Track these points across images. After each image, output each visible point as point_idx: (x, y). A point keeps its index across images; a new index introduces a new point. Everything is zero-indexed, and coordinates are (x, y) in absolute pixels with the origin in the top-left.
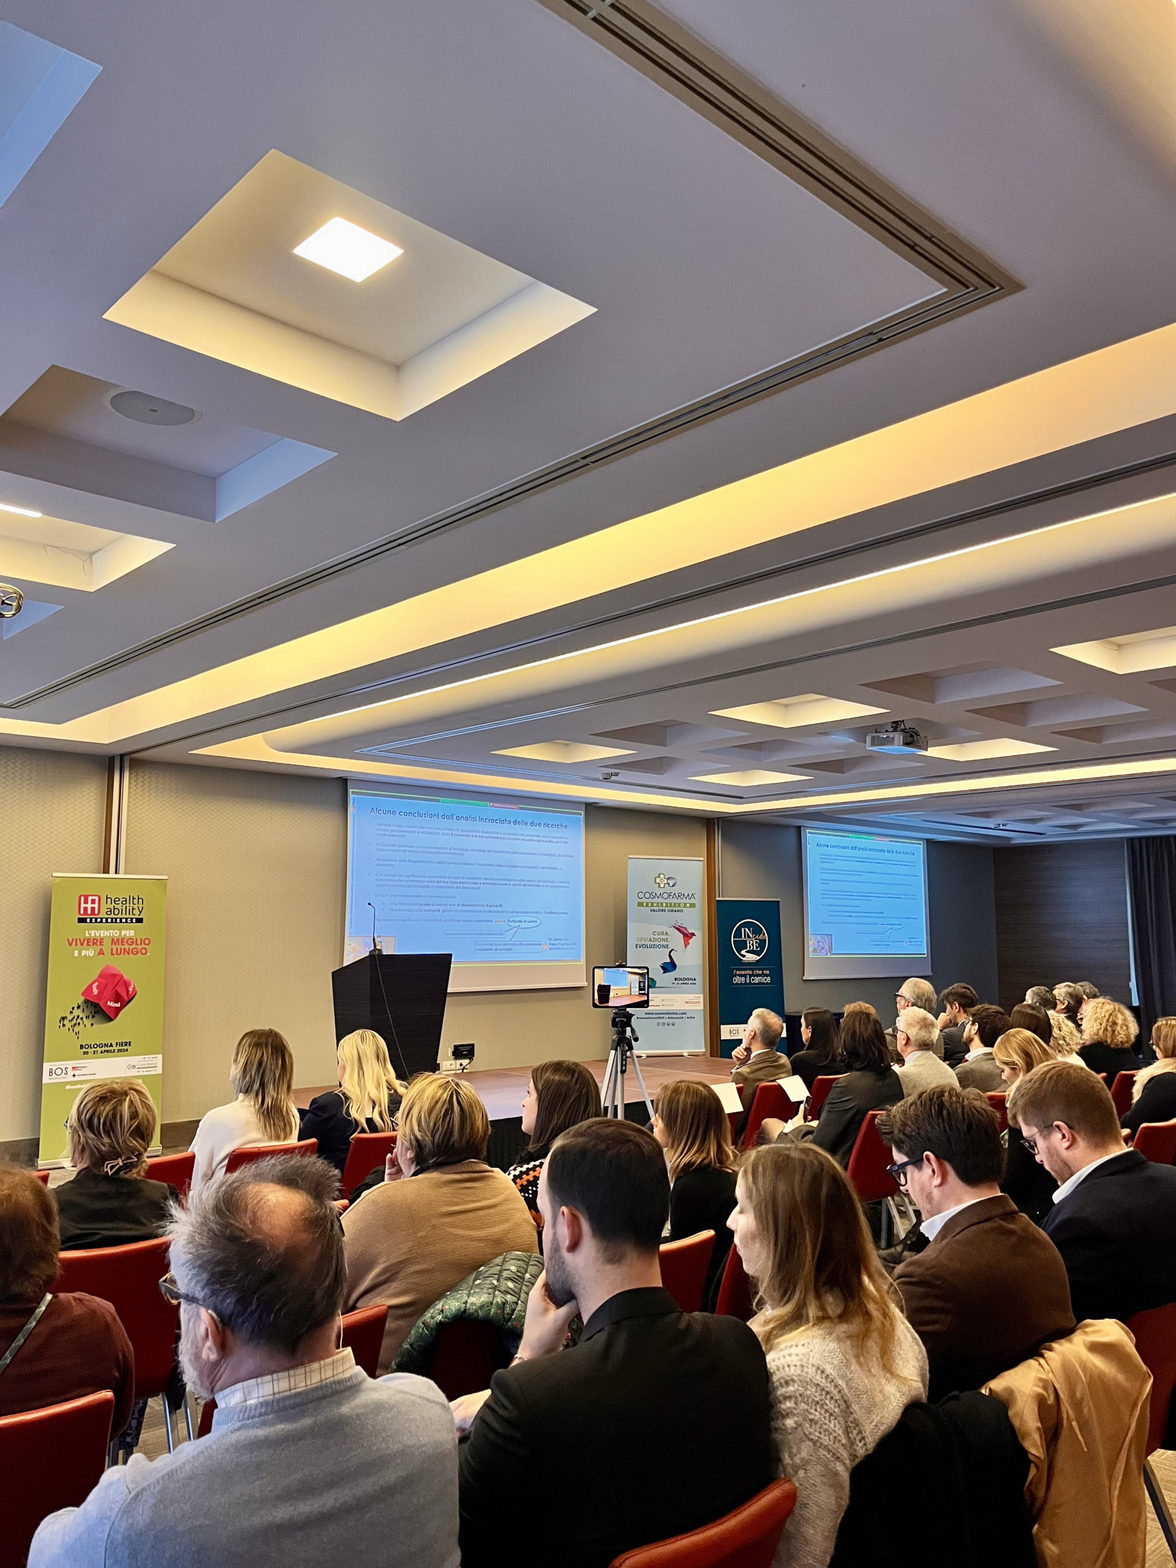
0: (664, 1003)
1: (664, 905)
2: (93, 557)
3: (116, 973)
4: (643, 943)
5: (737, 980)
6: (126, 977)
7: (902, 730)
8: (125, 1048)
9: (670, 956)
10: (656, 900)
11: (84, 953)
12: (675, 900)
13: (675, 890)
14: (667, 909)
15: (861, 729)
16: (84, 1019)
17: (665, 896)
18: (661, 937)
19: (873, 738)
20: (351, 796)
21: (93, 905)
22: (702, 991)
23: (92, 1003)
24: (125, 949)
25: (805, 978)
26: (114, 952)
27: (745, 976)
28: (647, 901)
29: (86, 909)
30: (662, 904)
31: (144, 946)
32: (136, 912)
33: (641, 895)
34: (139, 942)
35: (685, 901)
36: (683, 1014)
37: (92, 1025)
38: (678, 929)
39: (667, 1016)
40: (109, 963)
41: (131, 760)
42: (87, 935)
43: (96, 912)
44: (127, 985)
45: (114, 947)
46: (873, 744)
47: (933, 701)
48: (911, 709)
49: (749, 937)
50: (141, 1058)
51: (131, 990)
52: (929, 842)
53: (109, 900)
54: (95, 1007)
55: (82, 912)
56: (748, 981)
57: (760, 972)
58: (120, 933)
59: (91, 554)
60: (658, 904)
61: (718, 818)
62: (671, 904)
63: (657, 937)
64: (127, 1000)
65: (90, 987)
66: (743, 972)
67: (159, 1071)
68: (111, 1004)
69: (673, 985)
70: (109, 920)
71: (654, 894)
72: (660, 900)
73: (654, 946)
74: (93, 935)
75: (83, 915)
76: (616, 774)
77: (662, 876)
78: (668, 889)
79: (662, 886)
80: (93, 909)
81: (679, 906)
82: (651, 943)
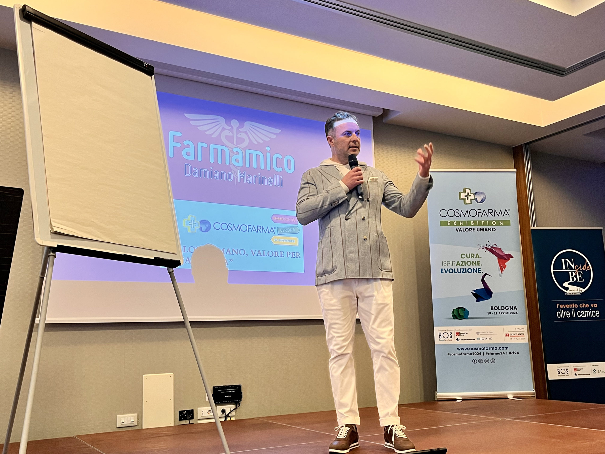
0: (479, 336)
1: (472, 223)
4: (449, 267)
5: (561, 314)
12: (485, 218)
14: (476, 227)
17: (473, 213)
18: (471, 260)
27: (570, 310)
28: (452, 219)
30: (469, 222)
33: (444, 213)
36: (503, 348)
39: (485, 351)
49: (571, 268)
56: (574, 315)
57: (587, 306)
60: (464, 222)
61: (526, 144)
62: (480, 222)
63: (466, 260)
66: (567, 306)
69: (489, 316)
71: (459, 212)
72: (467, 218)
73: (464, 271)
77: (468, 191)
78: (476, 206)
79: (468, 202)
81: (490, 224)
82: (459, 267)
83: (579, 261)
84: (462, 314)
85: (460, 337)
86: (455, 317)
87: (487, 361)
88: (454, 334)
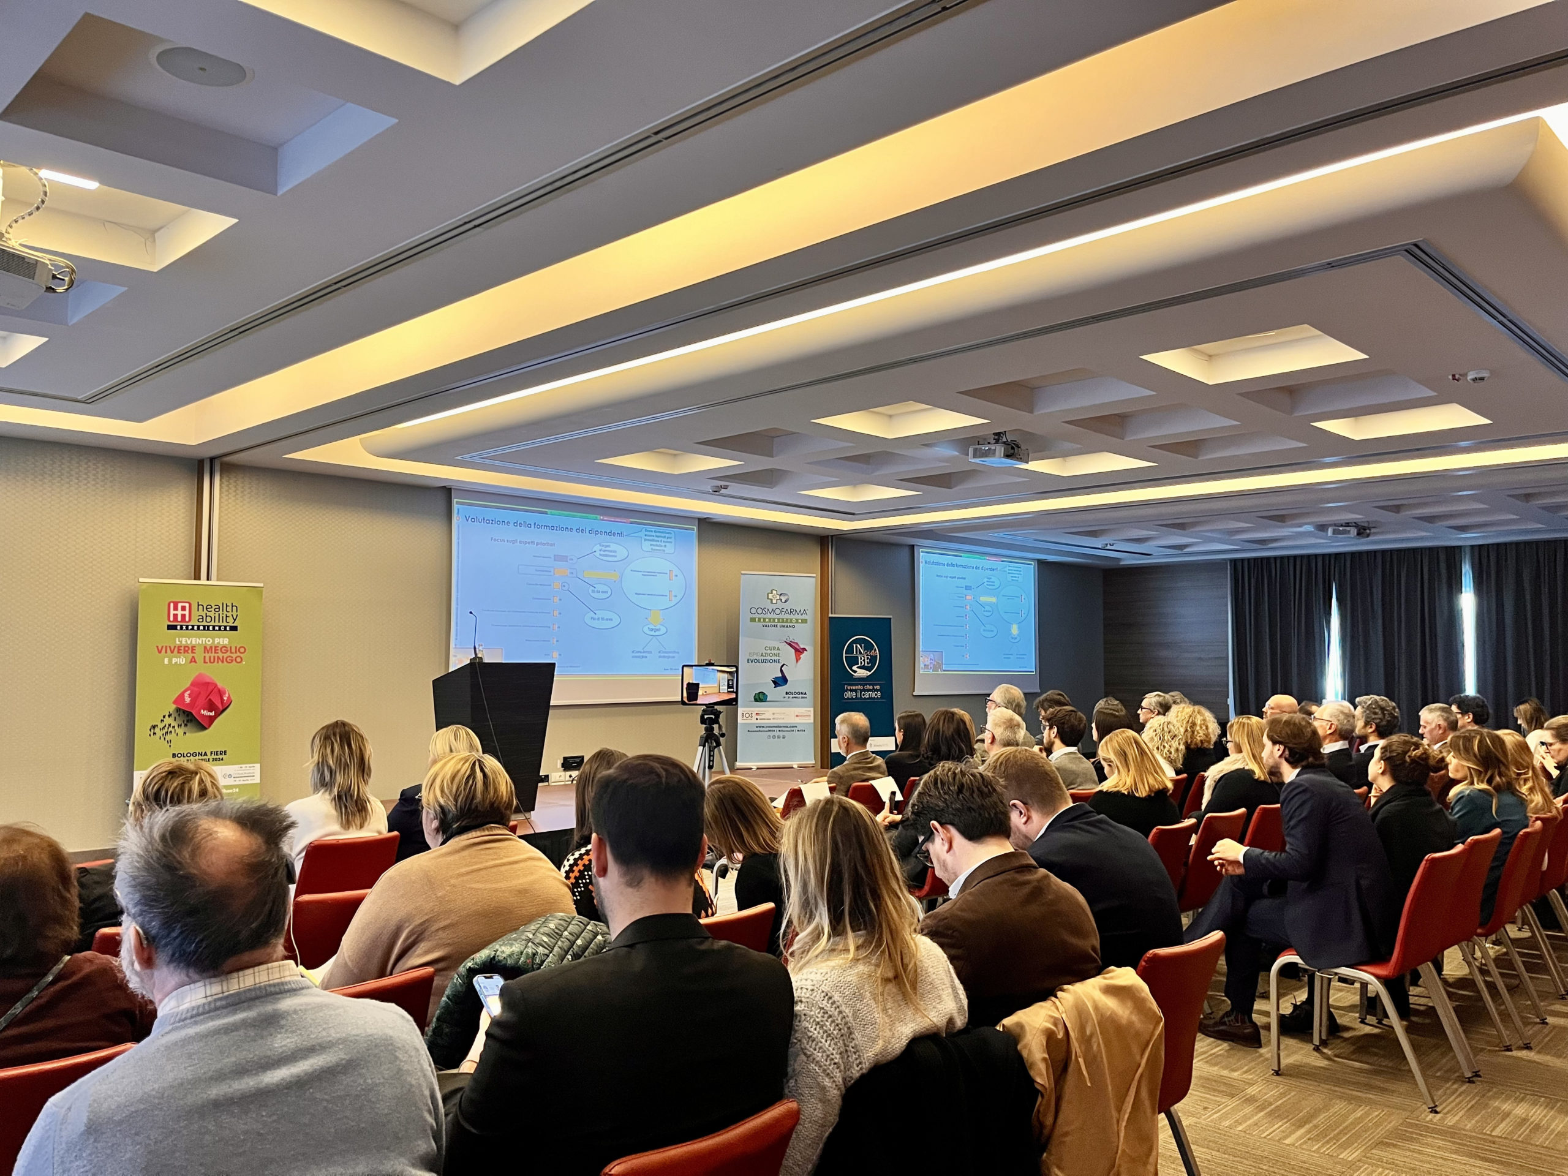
0: (775, 716)
1: (776, 620)
2: (157, 235)
3: (208, 681)
4: (755, 657)
5: (848, 695)
6: (220, 684)
7: (1004, 443)
8: (221, 757)
9: (781, 671)
10: (769, 616)
11: (174, 660)
12: (787, 616)
13: (787, 606)
14: (779, 624)
15: (966, 440)
16: (176, 727)
17: (778, 611)
18: (773, 652)
19: (975, 450)
20: (455, 507)
21: (184, 612)
22: (812, 704)
23: (184, 712)
24: (218, 658)
25: (915, 694)
26: (207, 660)
27: (855, 691)
28: (760, 616)
29: (175, 616)
30: (774, 619)
31: (238, 654)
32: (230, 620)
33: (753, 611)
34: (233, 650)
35: (797, 616)
36: (793, 727)
37: (185, 733)
38: (790, 644)
39: (778, 729)
40: (203, 672)
41: (222, 464)
42: (178, 642)
43: (187, 619)
44: (221, 693)
45: (207, 655)
46: (975, 456)
47: (1031, 412)
48: (1012, 420)
49: (860, 653)
50: (237, 767)
51: (225, 698)
52: (1041, 563)
53: (201, 607)
54: (188, 716)
55: (172, 619)
56: (859, 696)
57: (871, 687)
58: (214, 641)
59: (153, 232)
60: (770, 619)
61: (832, 536)
62: (783, 619)
63: (769, 652)
64: (221, 709)
65: (182, 695)
66: (854, 688)
67: (257, 780)
68: (205, 713)
69: (785, 699)
70: (201, 628)
71: (766, 610)
72: (772, 616)
73: (765, 661)
74: (184, 642)
75: (174, 621)
76: (726, 487)
77: (774, 592)
78: (780, 605)
79: (774, 601)
80: (183, 616)
81: (791, 622)
82: (763, 658)
83: (868, 647)
84: (761, 697)
85: (758, 717)
86: (756, 700)
87: (779, 737)
88: (754, 715)
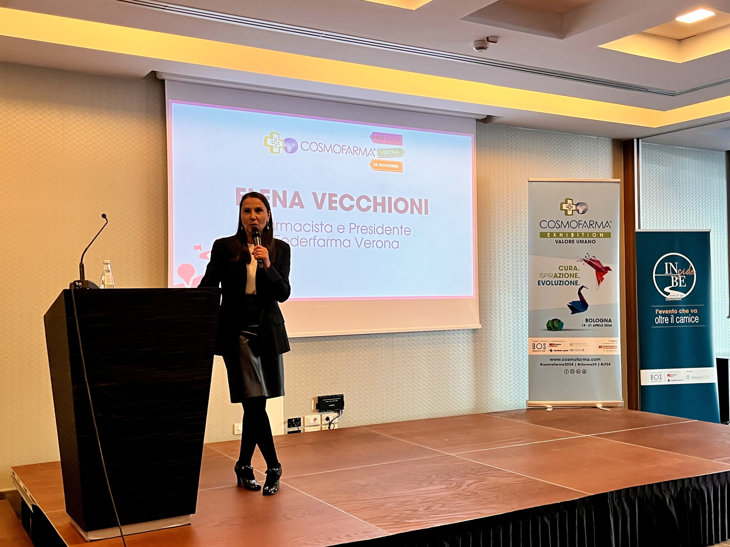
0: (571, 348)
1: (572, 234)
4: (547, 279)
5: (660, 320)
10: (563, 230)
12: (586, 230)
14: (575, 239)
17: (574, 224)
18: (569, 272)
28: (552, 230)
30: (570, 234)
33: (544, 224)
36: (595, 360)
38: (589, 263)
39: (577, 362)
49: (674, 272)
60: (564, 234)
61: (638, 139)
62: (580, 234)
63: (564, 272)
69: (584, 328)
71: (560, 223)
72: (567, 230)
73: (561, 283)
77: (569, 201)
78: (577, 217)
79: (570, 213)
81: (591, 236)
82: (557, 279)
83: (684, 265)
84: (556, 325)
85: (553, 348)
86: (549, 329)
87: (578, 372)
88: (547, 345)
